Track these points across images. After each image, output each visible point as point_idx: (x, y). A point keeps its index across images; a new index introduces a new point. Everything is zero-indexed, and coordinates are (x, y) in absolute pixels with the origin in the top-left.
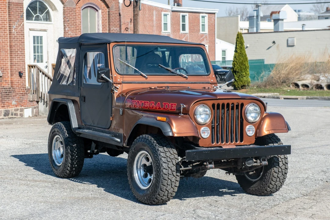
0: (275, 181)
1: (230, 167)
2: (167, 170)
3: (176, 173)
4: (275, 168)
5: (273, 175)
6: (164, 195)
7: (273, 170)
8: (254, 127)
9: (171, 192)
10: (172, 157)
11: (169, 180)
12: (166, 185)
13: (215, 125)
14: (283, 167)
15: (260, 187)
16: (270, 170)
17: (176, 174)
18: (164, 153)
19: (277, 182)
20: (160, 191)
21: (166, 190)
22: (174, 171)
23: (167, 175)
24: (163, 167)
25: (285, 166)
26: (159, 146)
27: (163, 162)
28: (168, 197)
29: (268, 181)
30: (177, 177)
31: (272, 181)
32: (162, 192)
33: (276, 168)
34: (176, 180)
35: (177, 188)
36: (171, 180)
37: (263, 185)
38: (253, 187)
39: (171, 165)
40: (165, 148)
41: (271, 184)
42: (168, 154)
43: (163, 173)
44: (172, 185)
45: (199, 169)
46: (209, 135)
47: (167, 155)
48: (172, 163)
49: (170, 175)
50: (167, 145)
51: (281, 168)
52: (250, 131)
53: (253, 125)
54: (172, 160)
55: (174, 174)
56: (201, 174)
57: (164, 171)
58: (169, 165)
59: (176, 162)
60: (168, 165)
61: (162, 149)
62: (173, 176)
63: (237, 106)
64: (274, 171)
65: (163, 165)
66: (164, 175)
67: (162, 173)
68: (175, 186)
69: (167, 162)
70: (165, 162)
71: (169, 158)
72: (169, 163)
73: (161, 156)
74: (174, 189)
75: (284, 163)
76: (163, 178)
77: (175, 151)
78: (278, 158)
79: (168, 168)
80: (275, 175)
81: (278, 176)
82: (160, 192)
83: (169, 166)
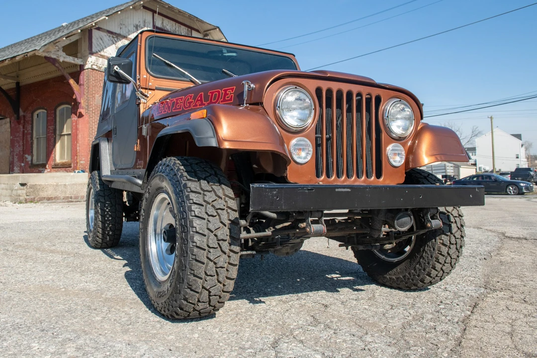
0: (443, 263)
1: (349, 234)
2: (205, 235)
3: (230, 244)
4: (443, 236)
5: (439, 251)
6: (199, 301)
7: (438, 241)
8: (402, 148)
9: (219, 293)
10: (220, 204)
11: (211, 264)
12: (203, 275)
13: (322, 138)
14: (458, 235)
15: (409, 274)
16: (434, 240)
17: (228, 248)
18: (200, 193)
19: (446, 264)
20: (188, 291)
21: (203, 287)
22: (223, 240)
23: (205, 250)
24: (194, 230)
25: (461, 231)
26: (189, 177)
27: (196, 216)
28: (210, 305)
29: (428, 263)
30: (231, 254)
31: (436, 263)
32: (192, 292)
33: (445, 237)
34: (230, 264)
35: (232, 282)
36: (215, 263)
37: (415, 270)
38: (392, 275)
39: (215, 223)
40: (204, 183)
41: (434, 268)
42: (210, 197)
43: (195, 244)
44: (218, 275)
45: (288, 235)
46: (309, 158)
47: (206, 199)
48: (220, 218)
49: (211, 250)
50: (210, 175)
51: (454, 236)
52: (395, 156)
53: (400, 144)
54: (219, 211)
55: (224, 248)
56: (292, 247)
57: (197, 238)
58: (209, 224)
59: (229, 216)
60: (207, 224)
61: (197, 184)
62: (221, 253)
63: (369, 101)
64: (441, 241)
65: (195, 225)
66: (195, 250)
67: (191, 245)
68: (228, 278)
69: (206, 216)
70: (200, 215)
71: (213, 206)
72: (211, 218)
73: (191, 202)
74: (224, 285)
75: (459, 226)
76: (194, 257)
77: (230, 192)
78: (448, 216)
79: (206, 232)
80: (444, 250)
81: (449, 252)
82: (187, 293)
83: (211, 227)
